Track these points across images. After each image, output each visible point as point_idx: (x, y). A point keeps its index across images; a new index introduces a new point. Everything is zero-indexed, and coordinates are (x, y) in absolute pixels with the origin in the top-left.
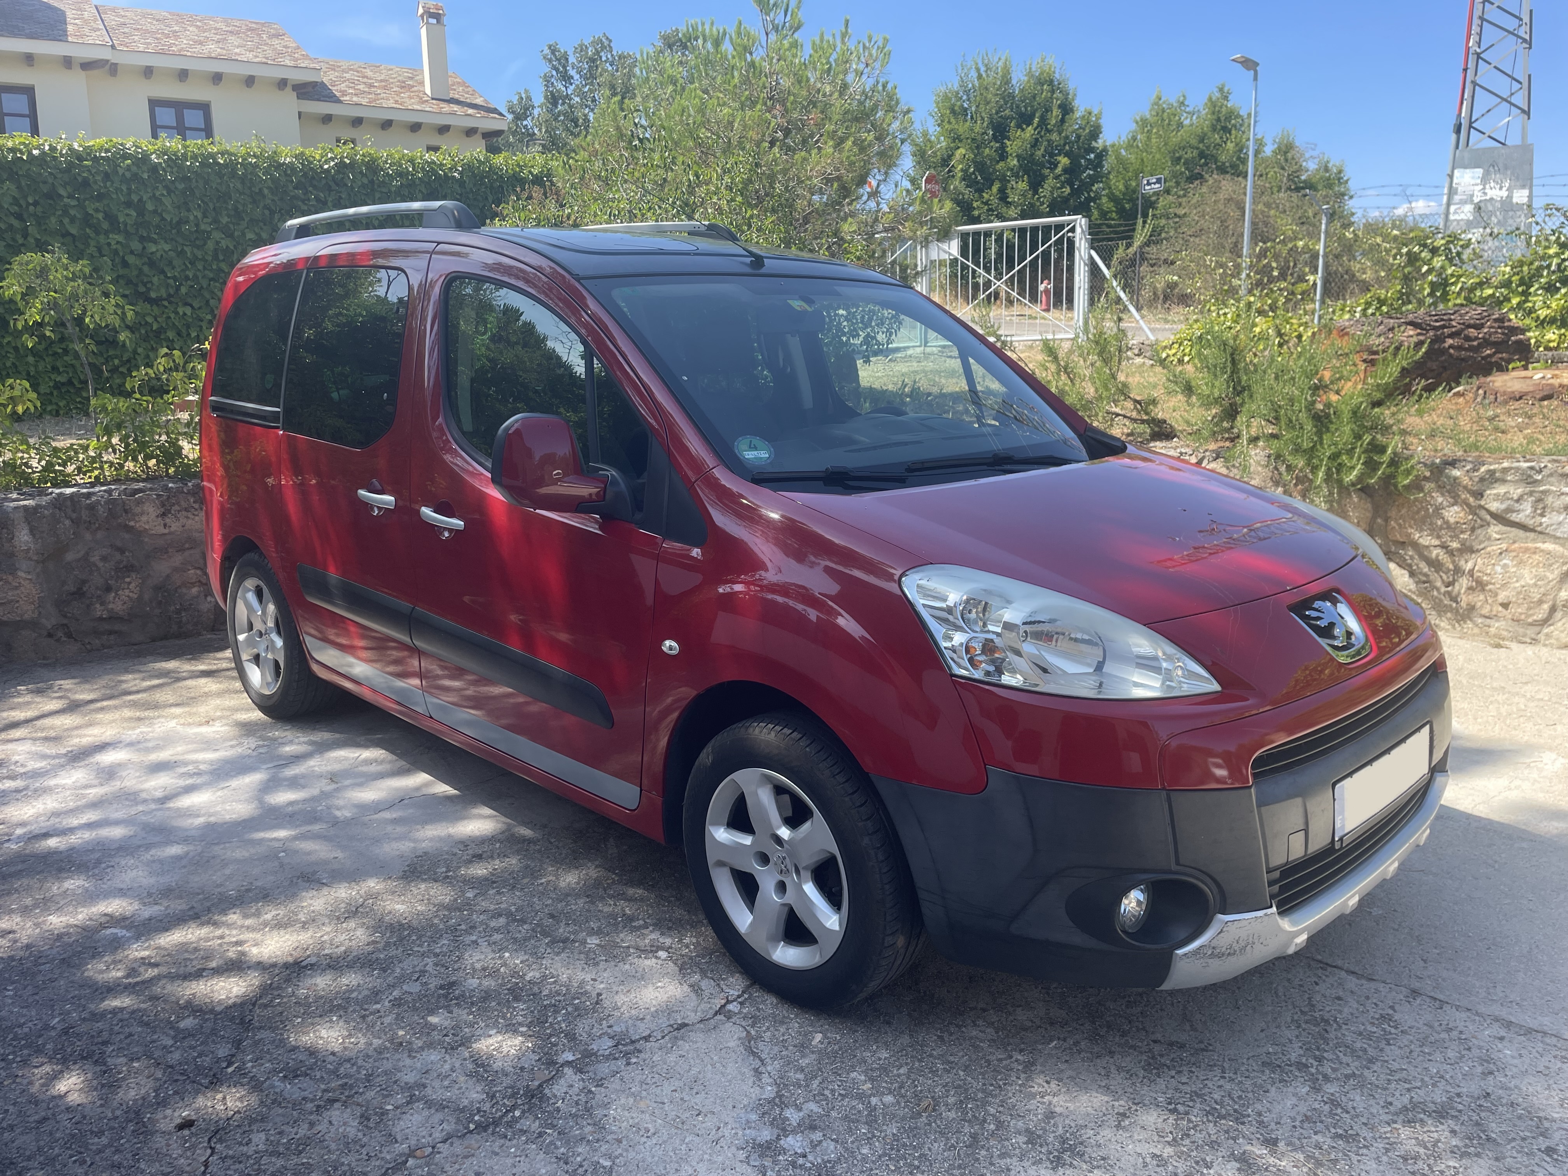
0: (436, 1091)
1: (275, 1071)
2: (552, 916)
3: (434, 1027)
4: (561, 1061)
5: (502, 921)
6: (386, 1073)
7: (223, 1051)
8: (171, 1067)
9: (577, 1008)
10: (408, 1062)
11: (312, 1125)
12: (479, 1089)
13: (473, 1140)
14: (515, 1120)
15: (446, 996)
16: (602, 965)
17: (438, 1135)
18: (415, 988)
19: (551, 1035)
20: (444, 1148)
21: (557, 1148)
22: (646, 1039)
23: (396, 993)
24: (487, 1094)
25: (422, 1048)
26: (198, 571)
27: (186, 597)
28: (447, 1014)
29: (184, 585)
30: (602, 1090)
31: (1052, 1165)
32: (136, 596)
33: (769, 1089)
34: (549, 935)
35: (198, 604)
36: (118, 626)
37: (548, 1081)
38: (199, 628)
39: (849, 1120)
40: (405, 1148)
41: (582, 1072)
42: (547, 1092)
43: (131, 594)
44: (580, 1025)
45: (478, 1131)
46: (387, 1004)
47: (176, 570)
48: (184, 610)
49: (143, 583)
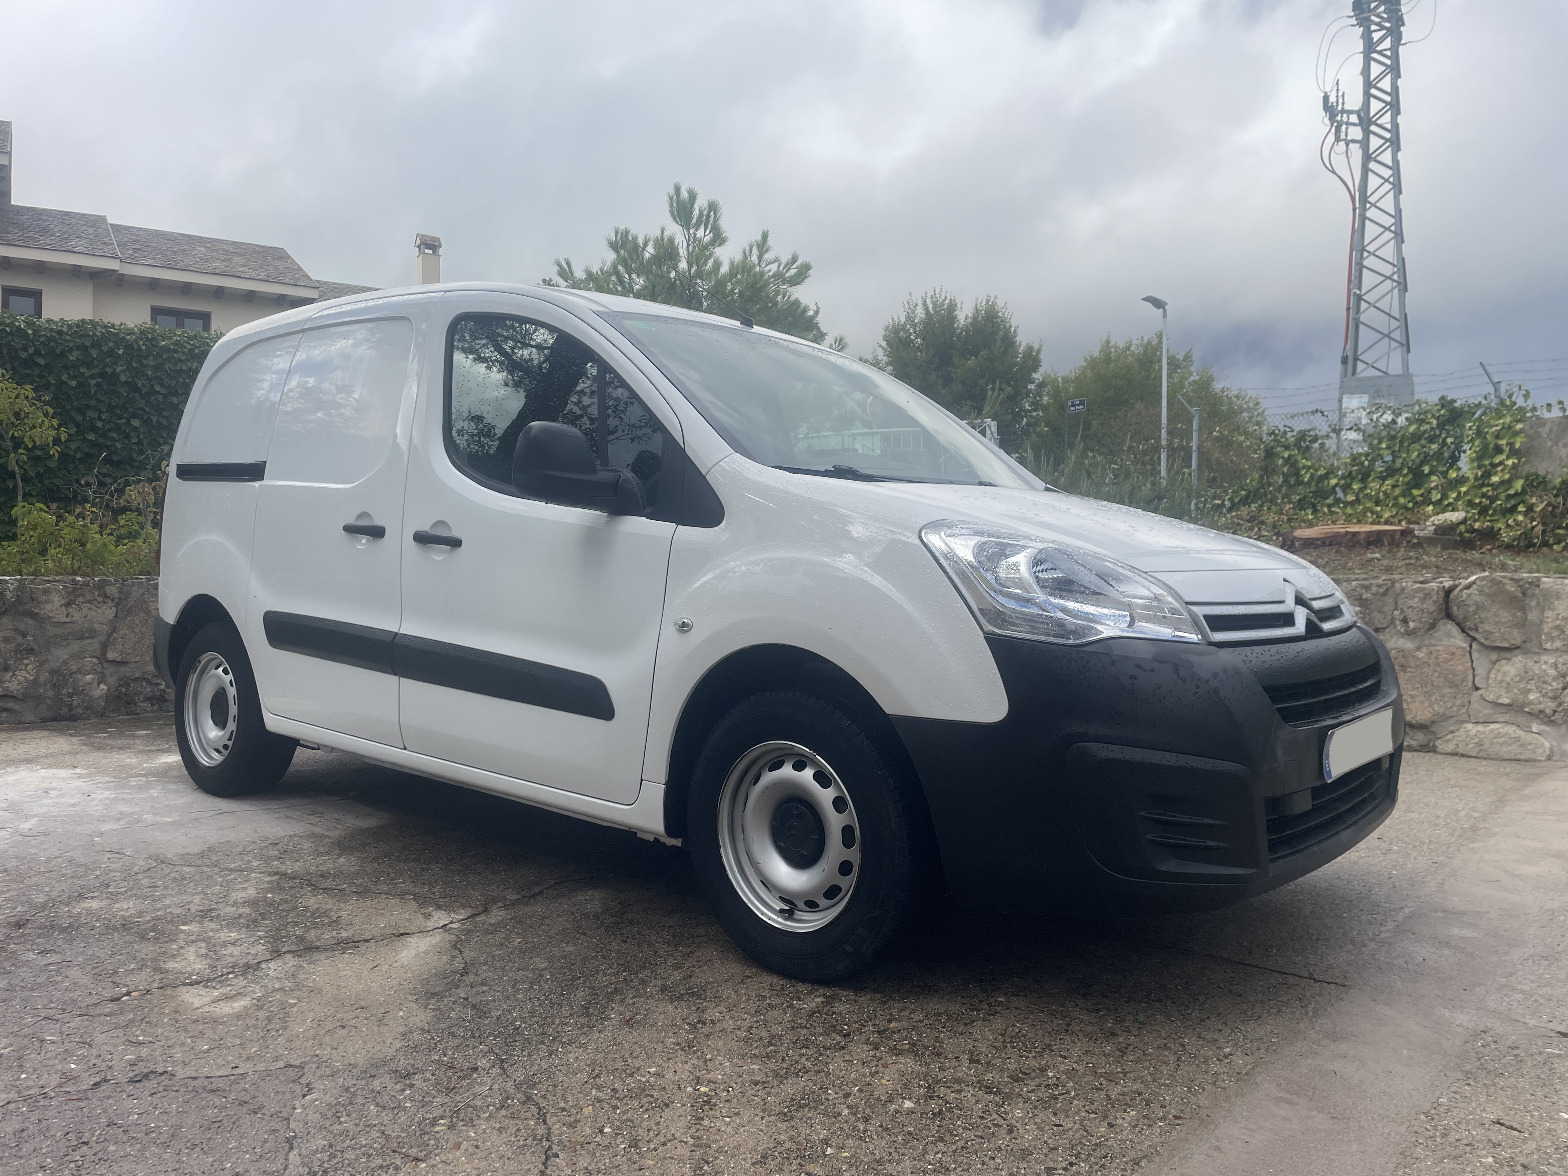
2: (322, 876)
3: (182, 931)
4: (284, 950)
5: (277, 877)
6: (128, 953)
9: (317, 923)
10: (151, 948)
12: (204, 963)
13: (184, 989)
14: (229, 979)
15: (202, 916)
16: (351, 902)
17: (156, 985)
18: (177, 911)
19: (284, 937)
20: (157, 993)
21: (255, 993)
22: (368, 941)
23: (159, 913)
24: (210, 966)
26: (95, 660)
27: (80, 683)
28: (198, 925)
29: (79, 671)
30: (312, 966)
31: (672, 1001)
32: (32, 678)
33: (458, 965)
34: (314, 885)
35: (90, 690)
36: (11, 705)
37: (267, 961)
38: (89, 712)
39: (516, 982)
40: (124, 990)
41: (299, 956)
42: (263, 966)
43: (27, 676)
44: (313, 932)
45: (191, 984)
46: (148, 918)
47: (73, 656)
48: (76, 694)
49: (40, 666)
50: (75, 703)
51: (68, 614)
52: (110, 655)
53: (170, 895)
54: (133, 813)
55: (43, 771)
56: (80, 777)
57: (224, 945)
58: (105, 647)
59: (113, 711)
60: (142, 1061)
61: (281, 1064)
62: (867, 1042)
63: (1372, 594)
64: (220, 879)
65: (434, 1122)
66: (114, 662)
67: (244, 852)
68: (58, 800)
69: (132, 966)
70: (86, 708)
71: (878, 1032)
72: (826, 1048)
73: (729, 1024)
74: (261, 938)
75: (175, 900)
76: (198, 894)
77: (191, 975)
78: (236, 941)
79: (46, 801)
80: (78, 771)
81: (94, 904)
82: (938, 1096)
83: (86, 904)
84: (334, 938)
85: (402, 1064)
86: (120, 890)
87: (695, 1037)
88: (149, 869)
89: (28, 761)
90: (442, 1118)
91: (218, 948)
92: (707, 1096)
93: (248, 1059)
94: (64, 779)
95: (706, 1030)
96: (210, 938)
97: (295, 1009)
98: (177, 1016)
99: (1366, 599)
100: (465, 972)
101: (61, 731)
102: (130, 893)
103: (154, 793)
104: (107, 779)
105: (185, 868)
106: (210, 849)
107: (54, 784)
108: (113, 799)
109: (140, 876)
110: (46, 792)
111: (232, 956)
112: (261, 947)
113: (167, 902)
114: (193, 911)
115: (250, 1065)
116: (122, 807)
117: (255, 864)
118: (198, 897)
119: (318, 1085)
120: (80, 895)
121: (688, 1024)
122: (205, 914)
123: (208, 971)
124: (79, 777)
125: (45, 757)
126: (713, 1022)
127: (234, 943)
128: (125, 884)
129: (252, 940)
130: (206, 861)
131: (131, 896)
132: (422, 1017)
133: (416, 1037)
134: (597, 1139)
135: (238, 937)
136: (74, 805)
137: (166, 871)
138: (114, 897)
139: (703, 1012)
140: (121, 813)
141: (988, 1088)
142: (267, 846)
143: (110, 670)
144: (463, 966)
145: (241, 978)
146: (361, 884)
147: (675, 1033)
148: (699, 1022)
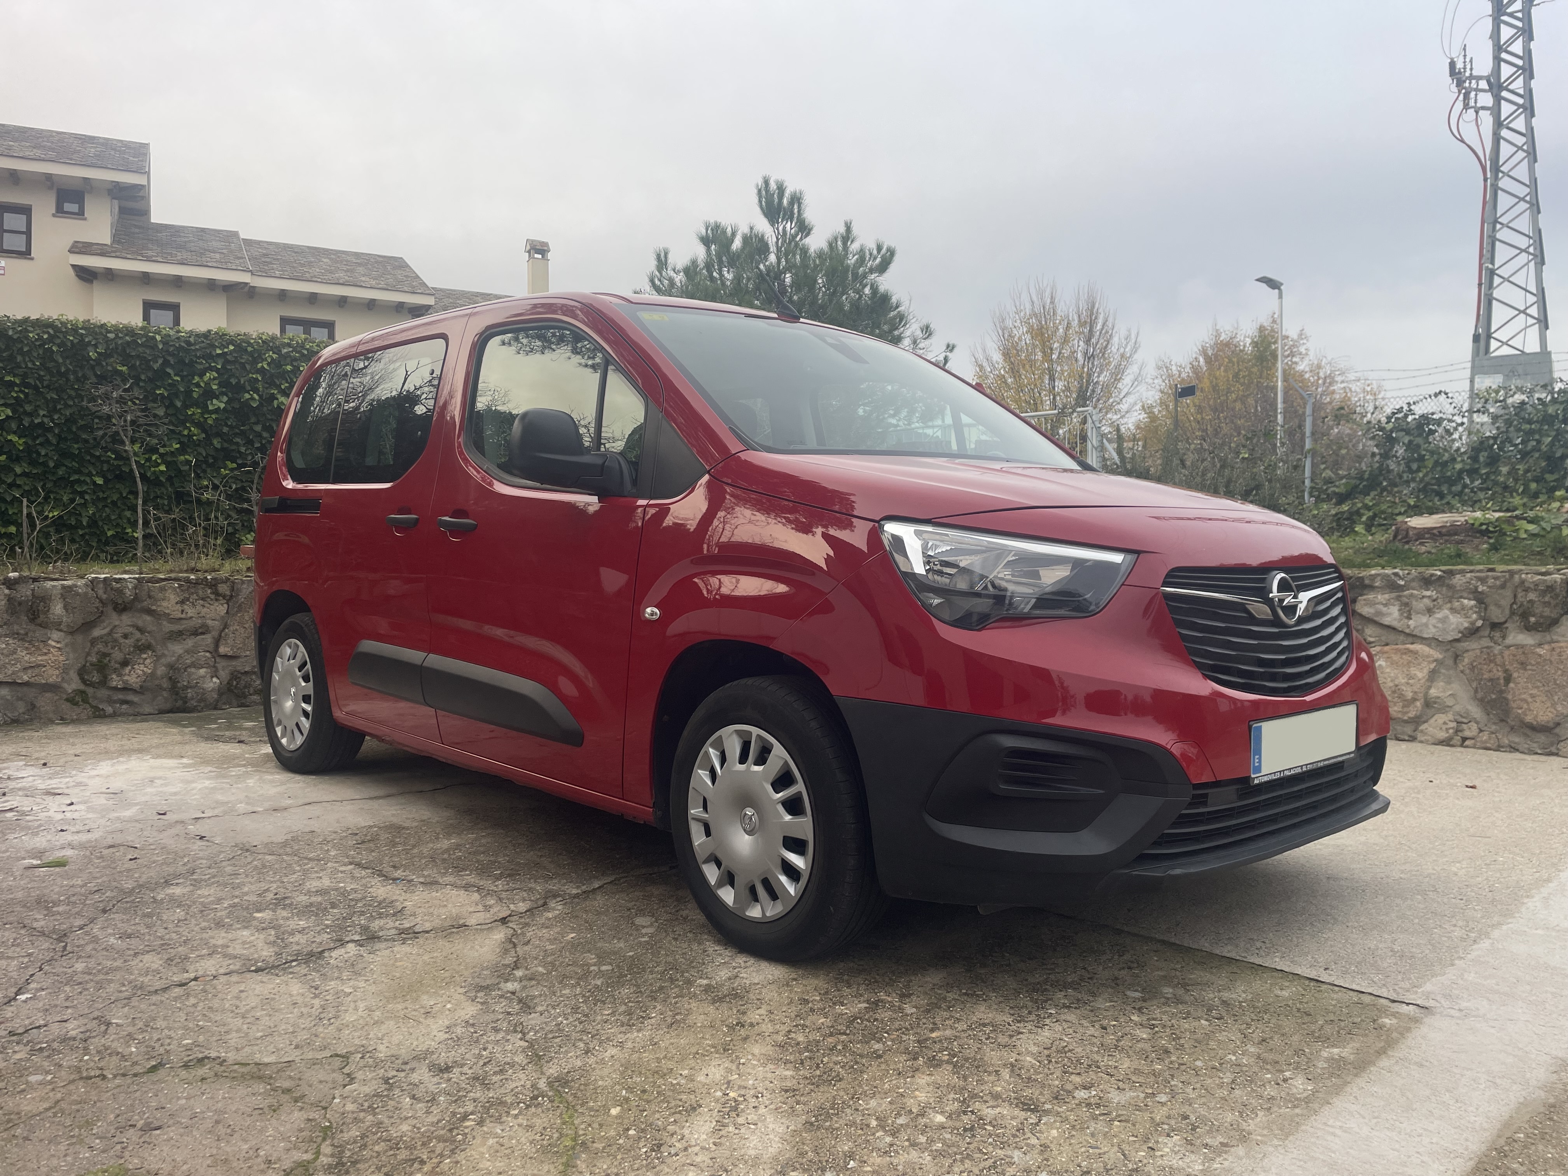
0: (236, 949)
1: (114, 934)
2: (394, 867)
3: (255, 918)
4: (347, 939)
5: (352, 867)
6: (201, 939)
7: (78, 922)
8: (35, 929)
9: (382, 913)
10: (223, 935)
11: (125, 961)
12: (271, 950)
13: (248, 975)
14: (291, 967)
15: (276, 904)
16: (417, 893)
17: (222, 971)
18: (253, 898)
19: (349, 926)
20: (223, 979)
21: (314, 981)
22: (427, 932)
23: (236, 900)
24: (276, 953)
25: (239, 929)
26: (208, 654)
27: (194, 676)
28: (271, 913)
29: (193, 665)
30: (372, 956)
31: (714, 1002)
32: (149, 671)
33: (509, 960)
34: (384, 876)
35: (204, 683)
36: (131, 697)
37: (330, 949)
38: (202, 704)
39: (565, 976)
40: (192, 976)
41: (361, 946)
42: (326, 954)
43: (145, 669)
44: (377, 922)
45: (256, 971)
46: (225, 905)
47: (187, 651)
48: (191, 687)
49: (158, 660)
50: (189, 695)
51: (183, 611)
52: (222, 650)
53: (250, 882)
54: (227, 803)
55: (152, 761)
56: (186, 766)
57: (292, 934)
58: (217, 642)
59: (225, 704)
60: (199, 1046)
61: (327, 1053)
62: (906, 1051)
63: (1489, 587)
64: (298, 868)
65: (465, 1117)
66: (226, 657)
67: (326, 842)
68: (160, 789)
69: (204, 952)
70: (200, 701)
71: (918, 1042)
72: (862, 1056)
73: (767, 1028)
74: (327, 926)
75: (253, 888)
76: (275, 882)
77: (256, 962)
78: (304, 929)
79: (149, 790)
80: (185, 761)
81: (177, 891)
82: (972, 1112)
83: (170, 891)
84: (396, 928)
85: (443, 1058)
86: (203, 877)
87: (732, 1040)
88: (233, 858)
89: (140, 751)
90: (472, 1114)
91: (286, 936)
92: (736, 1101)
93: (297, 1047)
94: (170, 768)
95: (743, 1032)
96: (280, 926)
97: (349, 999)
98: (238, 1003)
99: (1482, 593)
100: (516, 966)
101: (176, 723)
102: (213, 880)
103: (251, 782)
104: (210, 768)
105: (267, 857)
106: (293, 839)
107: (160, 773)
108: (212, 788)
109: (224, 864)
110: (152, 781)
111: (298, 944)
112: (326, 936)
113: (246, 889)
114: (268, 899)
115: (298, 1052)
116: (220, 797)
117: (332, 854)
118: (275, 886)
119: (360, 1075)
120: (166, 882)
121: (726, 1026)
122: (280, 902)
123: (273, 958)
124: (184, 767)
125: (157, 747)
126: (752, 1025)
127: (302, 931)
128: (211, 871)
129: (318, 928)
130: (288, 850)
131: (213, 883)
132: (469, 1010)
133: (459, 1030)
134: (621, 1141)
135: (306, 925)
136: (175, 794)
137: (249, 859)
138: (197, 884)
139: (744, 1013)
140: (217, 802)
141: (1024, 1104)
142: (346, 836)
143: (221, 664)
144: (515, 959)
145: (304, 966)
146: (429, 876)
147: (712, 1035)
148: (737, 1024)
